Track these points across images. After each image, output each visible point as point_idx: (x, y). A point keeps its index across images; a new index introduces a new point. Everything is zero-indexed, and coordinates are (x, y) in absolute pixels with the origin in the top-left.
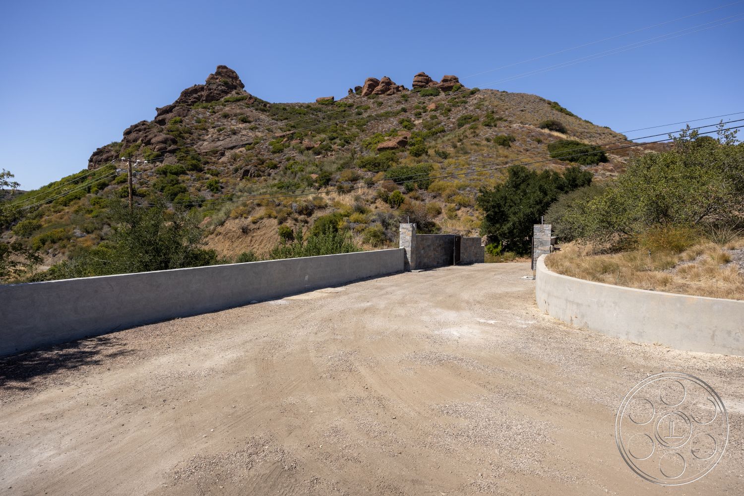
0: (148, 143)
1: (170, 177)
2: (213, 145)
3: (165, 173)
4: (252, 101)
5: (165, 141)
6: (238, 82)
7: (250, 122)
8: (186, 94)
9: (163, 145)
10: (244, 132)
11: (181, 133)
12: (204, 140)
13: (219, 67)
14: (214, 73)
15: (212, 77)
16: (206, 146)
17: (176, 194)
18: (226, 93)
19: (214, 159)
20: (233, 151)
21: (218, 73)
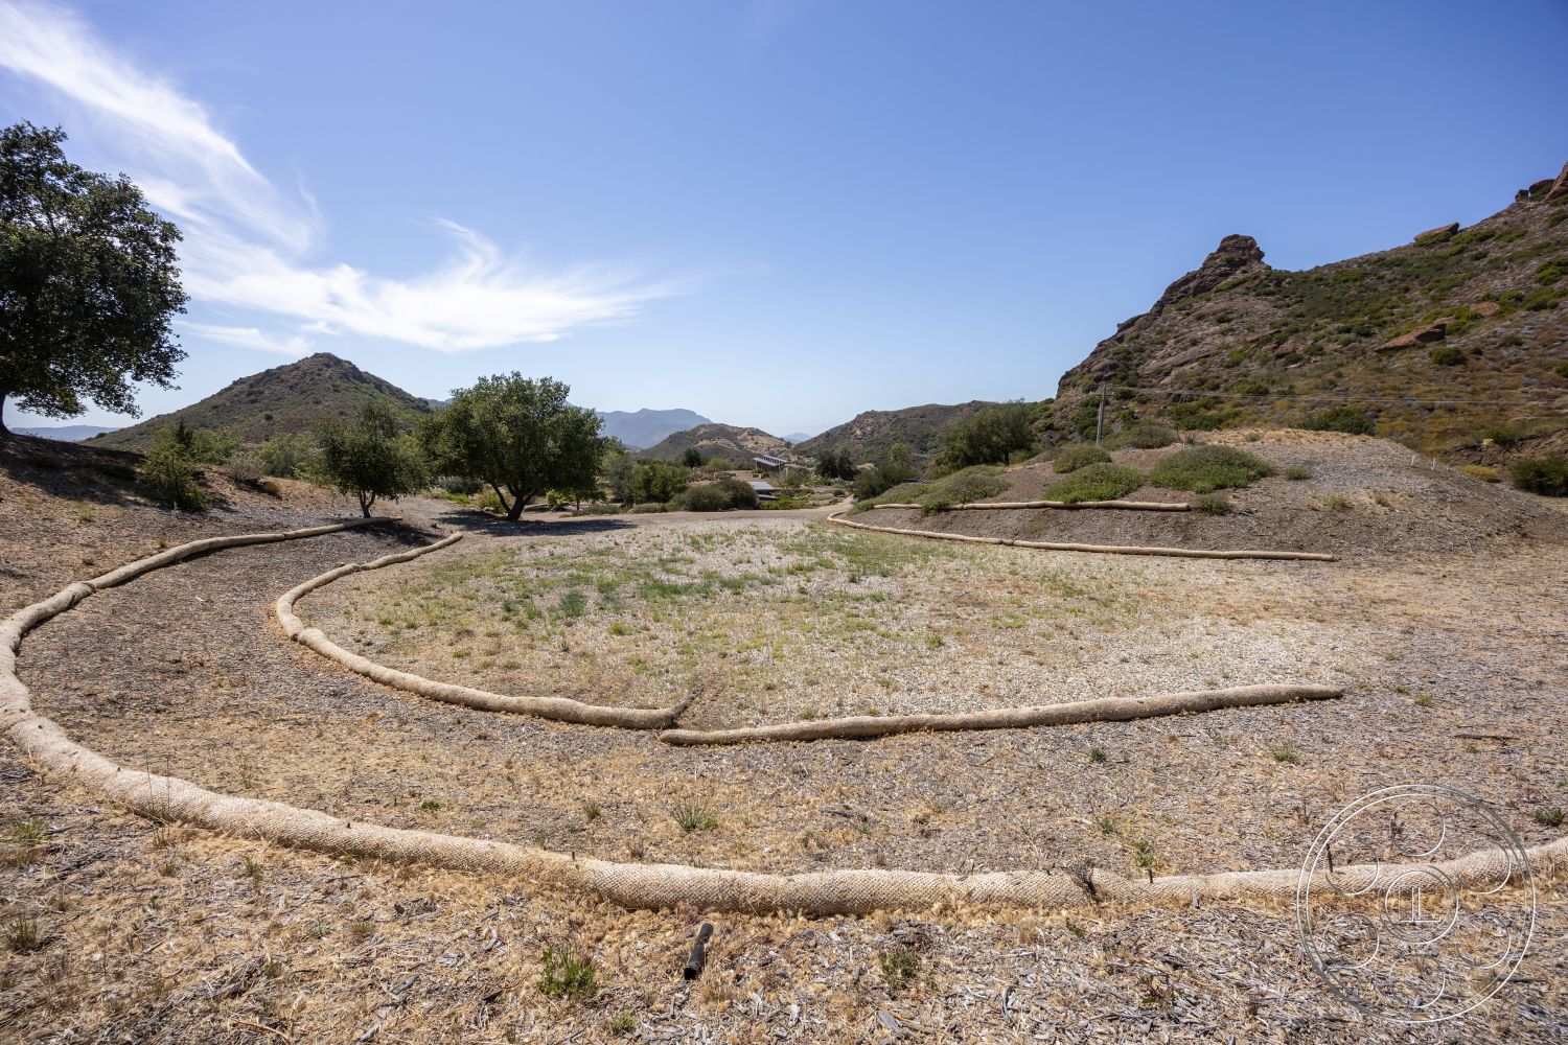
0: (1089, 371)
1: (1091, 409)
2: (1162, 363)
3: (1086, 405)
4: (1257, 282)
5: (1102, 369)
6: (1253, 252)
7: (1229, 321)
8: (1172, 289)
9: (1099, 374)
10: (1209, 340)
11: (1129, 353)
12: (1154, 358)
13: (1224, 241)
14: (1215, 251)
15: (1212, 257)
16: (1153, 364)
17: (1086, 428)
18: (1226, 275)
19: (1154, 381)
20: (1181, 369)
21: (1222, 249)
